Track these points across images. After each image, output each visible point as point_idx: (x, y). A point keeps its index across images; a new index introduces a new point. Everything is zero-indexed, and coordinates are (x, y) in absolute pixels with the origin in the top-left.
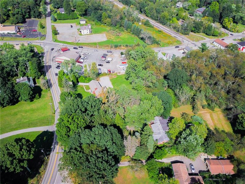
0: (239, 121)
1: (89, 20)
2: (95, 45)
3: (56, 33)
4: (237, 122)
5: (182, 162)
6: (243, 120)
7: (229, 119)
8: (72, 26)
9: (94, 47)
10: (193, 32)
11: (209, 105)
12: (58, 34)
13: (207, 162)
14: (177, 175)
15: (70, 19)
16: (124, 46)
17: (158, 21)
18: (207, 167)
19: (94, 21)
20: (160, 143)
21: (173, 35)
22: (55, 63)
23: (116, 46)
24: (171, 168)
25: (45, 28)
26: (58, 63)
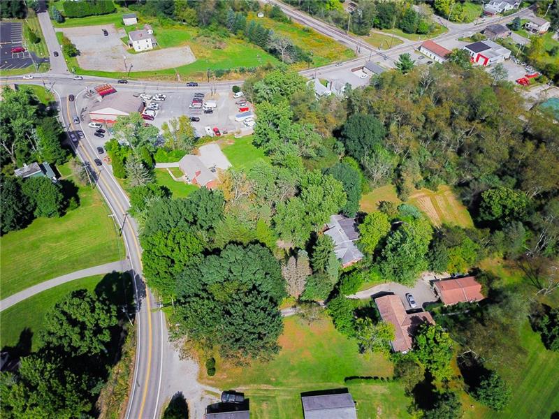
0: (484, 205)
1: (143, 15)
2: (170, 74)
3: (72, 53)
4: (482, 206)
5: (392, 294)
6: (491, 202)
7: (465, 203)
8: (106, 33)
9: (171, 79)
10: (377, 27)
11: (427, 180)
12: (78, 53)
13: (435, 285)
14: (386, 316)
15: (98, 15)
16: (236, 72)
17: (299, 7)
18: (437, 294)
19: (155, 16)
20: (347, 265)
21: (336, 37)
22: (90, 124)
23: (220, 74)
24: (373, 306)
25: (42, 41)
26: (96, 125)
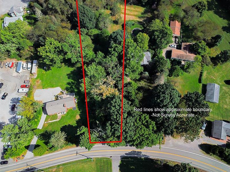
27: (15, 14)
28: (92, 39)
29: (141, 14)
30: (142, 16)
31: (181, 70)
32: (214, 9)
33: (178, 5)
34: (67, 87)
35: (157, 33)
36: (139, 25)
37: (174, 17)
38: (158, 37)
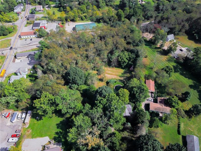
27: (20, 73)
28: (81, 93)
29: (121, 74)
30: (123, 75)
31: (159, 121)
32: (179, 72)
33: (151, 68)
34: (55, 137)
35: (135, 89)
36: (120, 83)
37: (148, 77)
38: (137, 92)
